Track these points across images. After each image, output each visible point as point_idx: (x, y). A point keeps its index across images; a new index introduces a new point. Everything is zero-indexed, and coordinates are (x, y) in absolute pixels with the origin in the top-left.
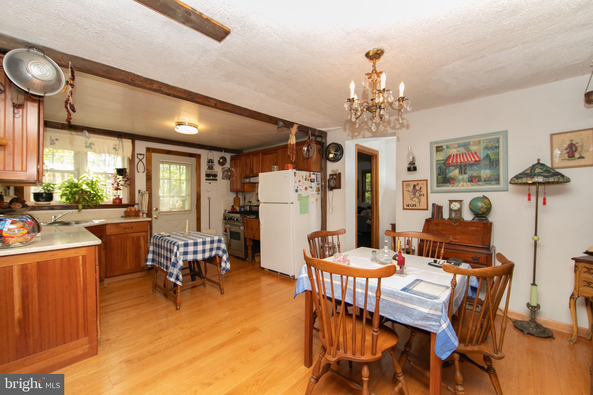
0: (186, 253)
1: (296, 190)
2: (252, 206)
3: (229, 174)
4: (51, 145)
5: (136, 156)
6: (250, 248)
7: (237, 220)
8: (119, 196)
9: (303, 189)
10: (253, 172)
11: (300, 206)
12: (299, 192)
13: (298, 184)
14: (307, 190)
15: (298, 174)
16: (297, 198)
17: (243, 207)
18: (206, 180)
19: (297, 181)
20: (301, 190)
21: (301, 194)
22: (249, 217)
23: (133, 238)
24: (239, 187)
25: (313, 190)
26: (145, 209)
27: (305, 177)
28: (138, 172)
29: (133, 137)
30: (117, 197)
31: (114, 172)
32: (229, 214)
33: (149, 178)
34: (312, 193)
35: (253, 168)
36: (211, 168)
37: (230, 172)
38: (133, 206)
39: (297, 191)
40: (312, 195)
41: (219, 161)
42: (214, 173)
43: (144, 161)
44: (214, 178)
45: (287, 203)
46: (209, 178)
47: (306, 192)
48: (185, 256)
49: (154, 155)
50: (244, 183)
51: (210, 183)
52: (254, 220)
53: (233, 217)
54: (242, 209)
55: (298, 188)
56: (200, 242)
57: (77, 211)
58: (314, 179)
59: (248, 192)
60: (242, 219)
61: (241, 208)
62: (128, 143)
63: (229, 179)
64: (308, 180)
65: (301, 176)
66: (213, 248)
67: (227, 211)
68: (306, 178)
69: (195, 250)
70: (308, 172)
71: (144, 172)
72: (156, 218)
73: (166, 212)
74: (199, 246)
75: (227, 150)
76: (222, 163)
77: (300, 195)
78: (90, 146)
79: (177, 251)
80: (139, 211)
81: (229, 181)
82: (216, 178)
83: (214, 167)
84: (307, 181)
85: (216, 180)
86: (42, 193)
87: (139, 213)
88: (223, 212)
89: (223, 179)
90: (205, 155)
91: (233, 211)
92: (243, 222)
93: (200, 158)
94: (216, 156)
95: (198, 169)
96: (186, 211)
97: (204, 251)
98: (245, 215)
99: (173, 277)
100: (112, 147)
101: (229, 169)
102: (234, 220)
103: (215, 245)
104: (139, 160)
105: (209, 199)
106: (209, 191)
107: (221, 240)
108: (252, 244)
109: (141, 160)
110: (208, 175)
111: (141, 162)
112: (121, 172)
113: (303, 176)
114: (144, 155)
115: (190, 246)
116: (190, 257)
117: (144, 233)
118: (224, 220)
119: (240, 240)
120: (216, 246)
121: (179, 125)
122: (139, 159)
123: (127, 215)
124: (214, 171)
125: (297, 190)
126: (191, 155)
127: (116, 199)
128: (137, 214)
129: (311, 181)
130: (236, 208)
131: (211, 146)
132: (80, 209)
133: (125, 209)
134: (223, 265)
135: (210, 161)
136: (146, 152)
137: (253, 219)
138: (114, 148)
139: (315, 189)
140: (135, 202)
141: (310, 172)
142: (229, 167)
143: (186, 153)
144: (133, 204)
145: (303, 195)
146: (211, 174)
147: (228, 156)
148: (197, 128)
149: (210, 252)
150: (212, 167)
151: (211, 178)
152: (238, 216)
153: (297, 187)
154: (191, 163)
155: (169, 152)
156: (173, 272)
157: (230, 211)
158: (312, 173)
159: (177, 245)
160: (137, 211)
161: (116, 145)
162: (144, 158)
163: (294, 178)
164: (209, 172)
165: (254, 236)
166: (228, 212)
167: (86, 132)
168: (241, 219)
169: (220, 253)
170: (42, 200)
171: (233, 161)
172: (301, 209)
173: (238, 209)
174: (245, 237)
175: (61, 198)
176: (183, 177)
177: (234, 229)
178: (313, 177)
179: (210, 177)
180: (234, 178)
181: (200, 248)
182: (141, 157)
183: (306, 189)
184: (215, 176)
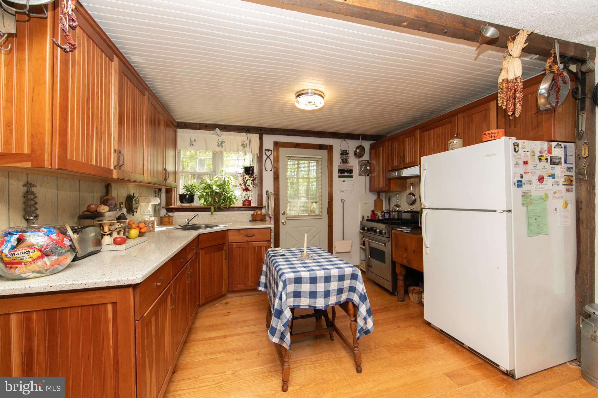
0: (297, 295)
1: (518, 182)
2: (401, 212)
3: (368, 168)
4: (190, 146)
5: (264, 151)
6: (400, 278)
7: (381, 232)
8: (248, 197)
9: (535, 180)
10: (404, 162)
11: (528, 217)
12: (525, 187)
13: (522, 169)
14: (544, 183)
15: (523, 148)
16: (520, 200)
17: (389, 212)
18: (340, 177)
19: (521, 163)
20: (530, 182)
21: (530, 191)
22: (400, 229)
23: (255, 247)
24: (382, 185)
25: (557, 182)
26: (271, 212)
27: (537, 154)
28: (266, 171)
29: (261, 131)
30: (246, 198)
31: (242, 171)
32: (368, 222)
33: (276, 177)
34: (556, 188)
35: (404, 155)
36: (344, 161)
37: (370, 166)
38: (261, 208)
39: (520, 184)
40: (555, 193)
41: (355, 151)
42: (349, 168)
43: (272, 157)
44: (348, 174)
45: (495, 211)
46: (343, 175)
47: (541, 186)
48: (297, 299)
49: (283, 151)
50: (390, 179)
51: (344, 181)
52: (410, 235)
53: (374, 227)
54: (387, 216)
55: (522, 177)
56: (321, 277)
57: (210, 213)
58: (560, 158)
59: (395, 191)
60: (389, 232)
61: (385, 214)
62: (255, 137)
63: (368, 175)
64: (547, 159)
65: (530, 152)
66: (343, 289)
67: (366, 218)
68: (541, 156)
69: (312, 290)
70: (546, 143)
71: (271, 171)
72: (283, 223)
73: (294, 217)
74: (318, 285)
75: (365, 137)
76: (359, 155)
77: (526, 194)
78: (221, 144)
79: (282, 291)
80: (265, 215)
81: (368, 178)
82: (352, 174)
83: (348, 160)
84: (544, 163)
85: (352, 177)
86: (186, 195)
87: (265, 217)
88: (360, 219)
89: (360, 175)
90: (338, 145)
91: (373, 218)
92: (390, 237)
93: (332, 150)
94: (351, 145)
95: (329, 164)
96: (316, 216)
97: (327, 294)
98: (393, 226)
99: (276, 335)
100: (240, 144)
101: (368, 161)
102: (375, 231)
103: (347, 283)
104: (267, 157)
105: (343, 201)
106: (343, 192)
107: (357, 275)
108: (404, 272)
109: (268, 157)
110: (341, 171)
111: (268, 158)
112: (248, 170)
113: (533, 152)
114: (271, 150)
115: (304, 283)
116: (305, 302)
117: (266, 242)
118: (361, 229)
119: (384, 262)
120: (349, 285)
121: (299, 96)
122: (267, 155)
123: (254, 219)
124: (348, 165)
125: (521, 182)
126: (321, 147)
127: (246, 200)
128: (263, 219)
129: (553, 163)
130: (377, 214)
131: (345, 134)
132: (212, 212)
133: (252, 212)
134: (360, 322)
135: (344, 153)
136: (274, 147)
137: (408, 234)
138: (242, 145)
139: (561, 178)
140: (263, 205)
141: (551, 143)
142: (368, 160)
143: (316, 145)
144: (261, 207)
145: (534, 194)
146: (345, 169)
147: (367, 145)
148: (323, 97)
149: (339, 296)
150: (347, 160)
151: (346, 174)
152: (382, 227)
153: (519, 176)
154: (322, 157)
155: (297, 146)
156: (277, 326)
157: (370, 218)
158: (554, 144)
159: (284, 280)
160: (263, 215)
161: (244, 141)
162: (271, 154)
163: (514, 156)
164: (344, 166)
165: (409, 261)
166: (367, 220)
167: (217, 130)
168: (387, 231)
169: (356, 298)
170: (185, 202)
171: (374, 150)
172: (529, 224)
173: (380, 215)
174: (394, 260)
175: (200, 200)
176: (313, 174)
177: (375, 244)
178: (558, 153)
179: (344, 173)
180: (375, 174)
181: (321, 287)
182: (268, 153)
183: (541, 179)
184: (351, 171)
